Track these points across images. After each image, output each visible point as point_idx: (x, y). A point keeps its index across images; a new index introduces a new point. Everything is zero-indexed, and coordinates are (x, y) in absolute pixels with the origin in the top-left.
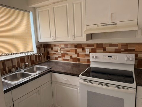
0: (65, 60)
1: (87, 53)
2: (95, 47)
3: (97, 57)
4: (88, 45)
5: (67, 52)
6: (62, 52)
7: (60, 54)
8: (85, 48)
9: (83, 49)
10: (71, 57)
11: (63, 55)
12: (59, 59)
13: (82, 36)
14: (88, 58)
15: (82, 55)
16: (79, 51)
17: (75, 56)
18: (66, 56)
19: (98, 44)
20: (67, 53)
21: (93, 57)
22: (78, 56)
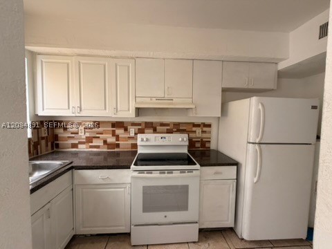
0: (91, 147)
1: (132, 134)
2: (143, 126)
3: (147, 140)
4: (133, 124)
5: (97, 134)
6: (88, 135)
7: (84, 137)
8: (129, 127)
9: (126, 130)
10: (105, 142)
11: (89, 140)
12: (80, 146)
13: (129, 110)
14: (134, 142)
15: (124, 138)
16: (120, 132)
17: (111, 140)
18: (94, 140)
19: (146, 123)
20: (97, 135)
21: (142, 140)
22: (117, 140)
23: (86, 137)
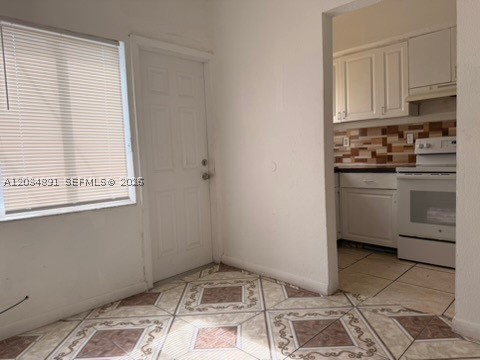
0: (357, 161)
1: (410, 142)
2: (427, 129)
3: (429, 146)
4: (411, 127)
5: (365, 144)
6: (353, 146)
7: (349, 149)
8: (405, 132)
9: (401, 136)
10: (374, 154)
11: (355, 152)
12: (345, 160)
13: (400, 107)
14: (411, 153)
15: (399, 147)
16: (393, 139)
17: (382, 151)
18: (361, 152)
19: (431, 124)
20: (365, 146)
21: (421, 147)
22: (390, 150)
23: (352, 149)
